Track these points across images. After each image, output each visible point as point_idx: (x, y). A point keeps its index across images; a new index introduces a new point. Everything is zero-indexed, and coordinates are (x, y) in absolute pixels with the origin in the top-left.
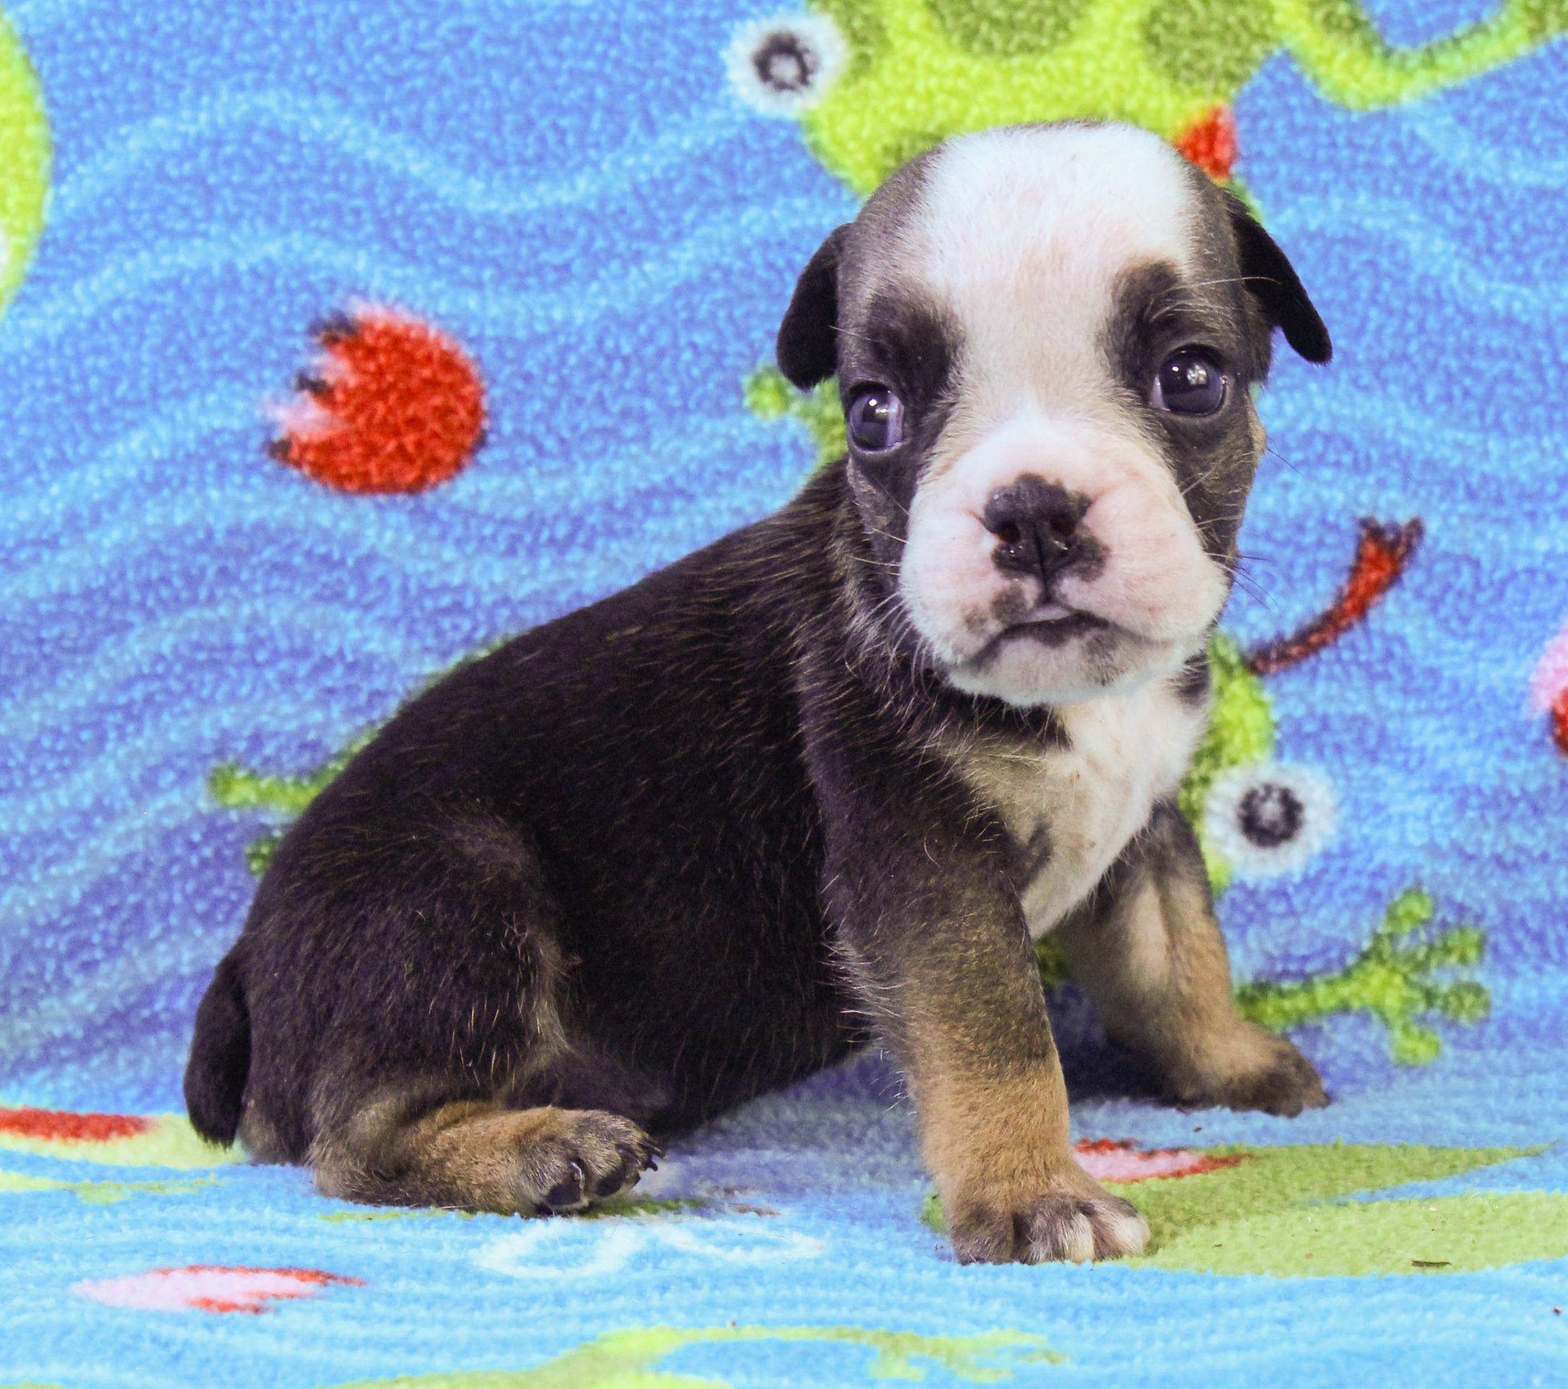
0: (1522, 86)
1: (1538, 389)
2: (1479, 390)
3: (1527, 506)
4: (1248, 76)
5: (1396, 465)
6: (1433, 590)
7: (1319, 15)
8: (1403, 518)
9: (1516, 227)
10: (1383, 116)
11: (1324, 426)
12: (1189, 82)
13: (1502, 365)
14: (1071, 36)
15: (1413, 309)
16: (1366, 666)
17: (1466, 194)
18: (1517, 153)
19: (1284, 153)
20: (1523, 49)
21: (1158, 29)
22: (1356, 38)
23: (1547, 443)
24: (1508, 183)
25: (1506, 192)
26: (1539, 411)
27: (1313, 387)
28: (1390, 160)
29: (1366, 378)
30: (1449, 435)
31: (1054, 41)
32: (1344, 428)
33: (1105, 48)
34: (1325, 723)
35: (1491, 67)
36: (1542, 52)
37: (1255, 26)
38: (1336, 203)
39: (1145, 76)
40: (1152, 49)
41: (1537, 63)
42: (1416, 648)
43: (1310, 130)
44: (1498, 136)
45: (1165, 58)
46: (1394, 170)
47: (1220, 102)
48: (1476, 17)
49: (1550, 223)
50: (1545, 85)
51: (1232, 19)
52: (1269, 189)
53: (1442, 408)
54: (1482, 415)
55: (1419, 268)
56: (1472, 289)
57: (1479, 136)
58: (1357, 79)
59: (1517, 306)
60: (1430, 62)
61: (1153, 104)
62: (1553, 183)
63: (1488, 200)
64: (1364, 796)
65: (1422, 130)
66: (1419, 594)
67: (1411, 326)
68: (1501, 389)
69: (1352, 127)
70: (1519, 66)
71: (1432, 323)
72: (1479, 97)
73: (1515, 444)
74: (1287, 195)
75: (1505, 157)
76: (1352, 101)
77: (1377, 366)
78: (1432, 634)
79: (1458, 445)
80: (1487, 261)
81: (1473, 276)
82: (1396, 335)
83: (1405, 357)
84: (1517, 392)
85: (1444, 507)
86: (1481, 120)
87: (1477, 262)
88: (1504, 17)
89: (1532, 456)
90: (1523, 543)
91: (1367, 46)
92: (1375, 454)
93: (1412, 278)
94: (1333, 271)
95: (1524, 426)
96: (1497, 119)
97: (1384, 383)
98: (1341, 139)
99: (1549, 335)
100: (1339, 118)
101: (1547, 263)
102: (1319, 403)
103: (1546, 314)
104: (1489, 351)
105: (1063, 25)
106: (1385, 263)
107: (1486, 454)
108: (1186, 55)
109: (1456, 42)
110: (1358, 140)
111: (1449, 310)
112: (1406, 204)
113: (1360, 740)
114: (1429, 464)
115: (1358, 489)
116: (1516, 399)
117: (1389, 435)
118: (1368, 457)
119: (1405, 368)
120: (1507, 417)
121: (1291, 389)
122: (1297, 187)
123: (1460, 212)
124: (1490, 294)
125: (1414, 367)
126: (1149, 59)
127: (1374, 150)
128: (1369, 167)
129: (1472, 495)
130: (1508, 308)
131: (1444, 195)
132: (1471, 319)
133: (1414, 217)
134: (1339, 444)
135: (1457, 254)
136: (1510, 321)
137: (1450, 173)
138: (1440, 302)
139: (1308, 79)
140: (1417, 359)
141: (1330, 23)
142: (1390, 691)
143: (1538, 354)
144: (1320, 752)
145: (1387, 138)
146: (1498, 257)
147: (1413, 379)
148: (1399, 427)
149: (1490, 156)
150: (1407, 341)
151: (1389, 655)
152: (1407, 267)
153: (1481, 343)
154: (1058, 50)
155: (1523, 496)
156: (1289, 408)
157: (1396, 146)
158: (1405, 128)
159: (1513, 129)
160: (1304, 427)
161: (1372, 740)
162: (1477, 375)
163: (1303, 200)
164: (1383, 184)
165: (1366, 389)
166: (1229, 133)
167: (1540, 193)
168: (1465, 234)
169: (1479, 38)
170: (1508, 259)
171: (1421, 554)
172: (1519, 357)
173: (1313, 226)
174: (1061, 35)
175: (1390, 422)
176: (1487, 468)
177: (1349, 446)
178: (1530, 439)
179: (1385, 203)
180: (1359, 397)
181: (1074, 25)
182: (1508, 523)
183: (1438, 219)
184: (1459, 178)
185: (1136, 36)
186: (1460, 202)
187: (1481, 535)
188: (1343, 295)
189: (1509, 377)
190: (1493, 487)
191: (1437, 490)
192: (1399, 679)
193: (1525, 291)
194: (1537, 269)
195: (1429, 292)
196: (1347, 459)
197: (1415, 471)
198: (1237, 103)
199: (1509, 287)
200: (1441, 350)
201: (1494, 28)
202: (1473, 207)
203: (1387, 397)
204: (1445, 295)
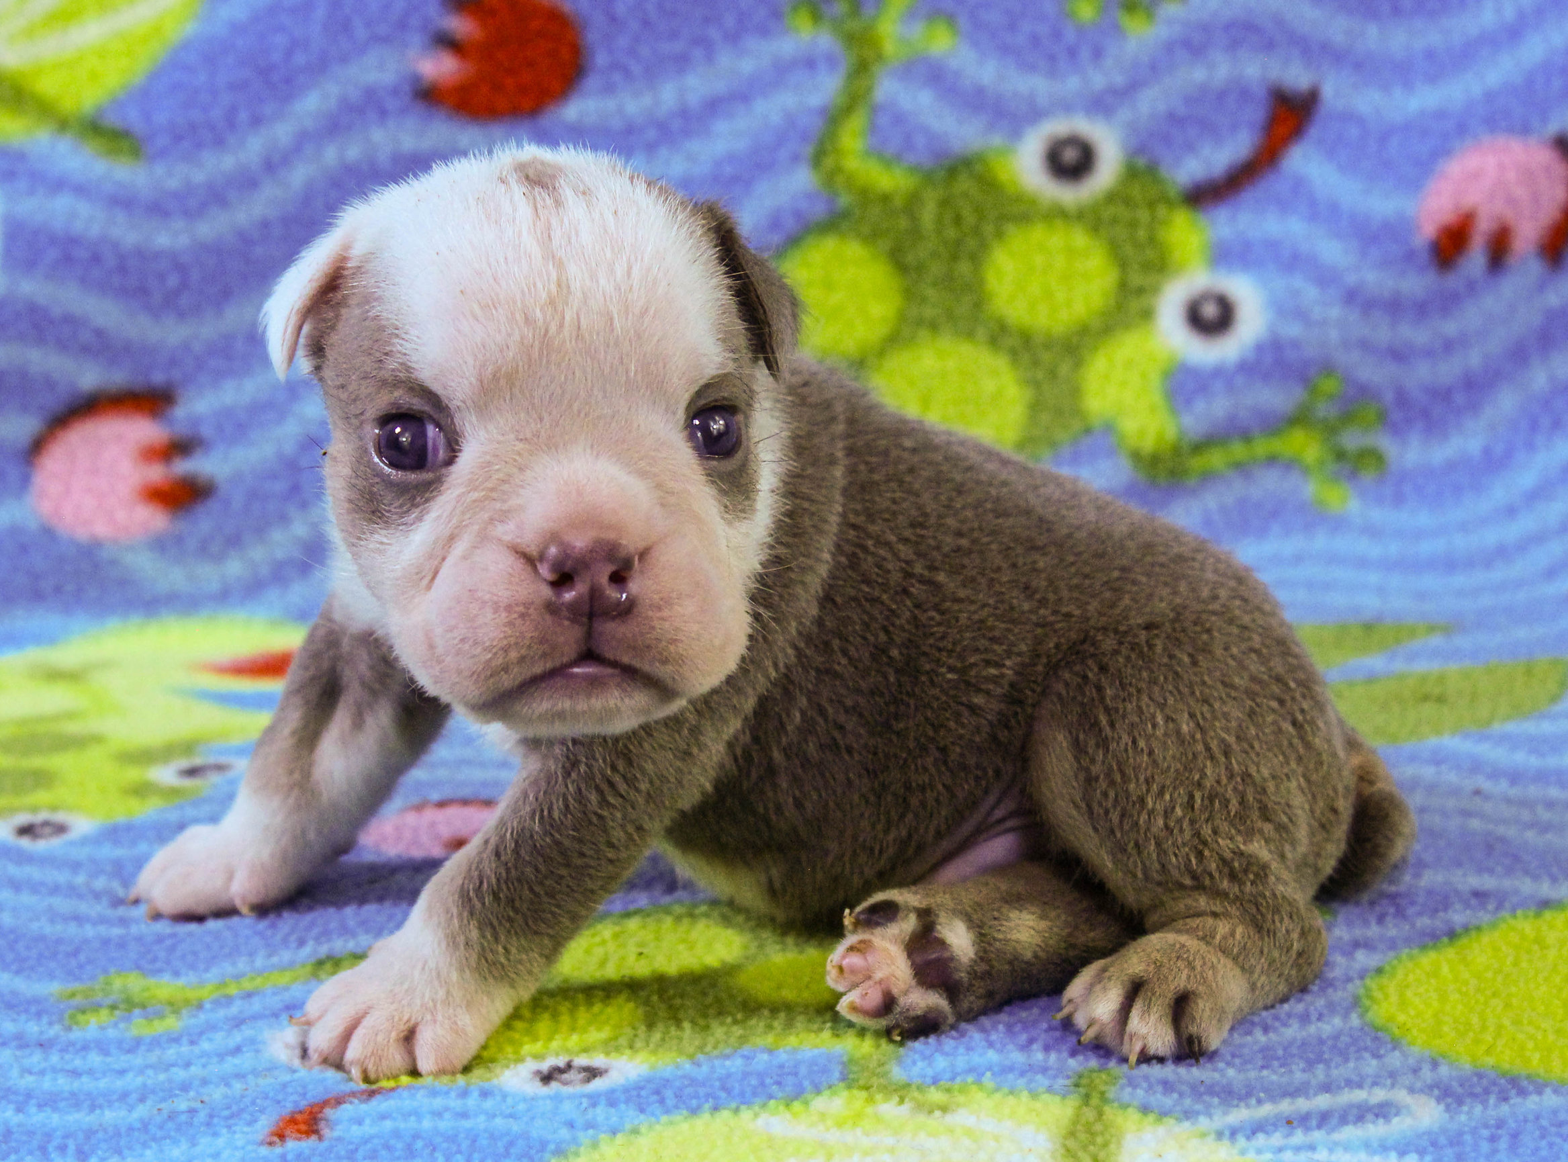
5: (1298, 46)
11: (1243, 16)
16: (1278, 201)
32: (1258, 20)
34: (1248, 245)
42: (1320, 185)
64: (1286, 301)
66: (1319, 144)
73: (1389, 28)
78: (1333, 175)
85: (1335, 78)
90: (1397, 101)
92: (1279, 36)
113: (1277, 256)
114: (1324, 45)
117: (1292, 23)
129: (1357, 67)
142: (1300, 220)
144: (1246, 266)
151: (1296, 192)
160: (1225, 17)
161: (1286, 257)
175: (1291, 13)
176: (1368, 47)
178: (1401, 22)
187: (1364, 98)
192: (1306, 209)
197: (1313, 52)
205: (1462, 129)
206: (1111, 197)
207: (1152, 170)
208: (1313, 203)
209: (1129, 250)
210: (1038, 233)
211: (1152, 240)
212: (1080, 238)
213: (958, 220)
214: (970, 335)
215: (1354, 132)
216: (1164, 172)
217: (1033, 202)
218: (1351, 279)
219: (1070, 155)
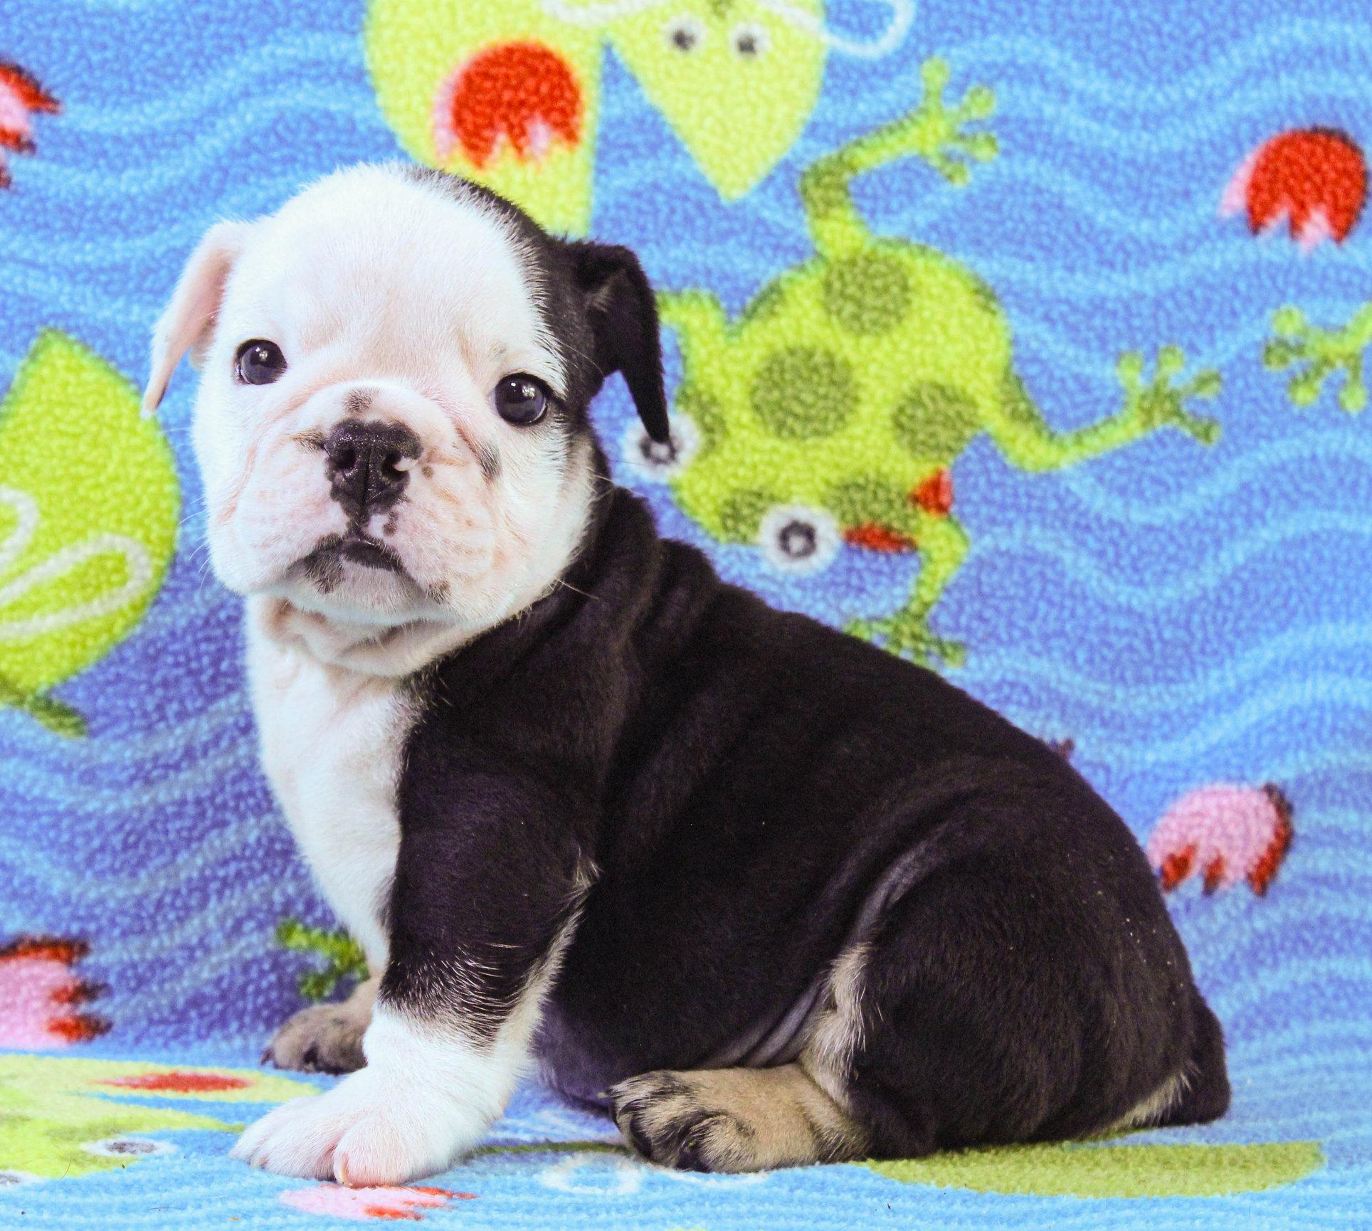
0: (1137, 458)
1: (1146, 655)
2: (1110, 655)
3: (1141, 732)
4: (962, 450)
5: (1057, 704)
7: (1008, 410)
8: (1060, 738)
9: (1134, 550)
10: (1048, 477)
11: (1010, 677)
12: (923, 453)
13: (1125, 641)
14: (846, 425)
15: (1068, 603)
17: (1102, 528)
18: (1135, 502)
19: (987, 501)
20: (1139, 434)
21: (904, 420)
22: (1032, 425)
23: (1154, 690)
24: (1128, 520)
25: (1127, 528)
26: (1148, 671)
27: (1002, 651)
28: (1053, 505)
29: (1038, 646)
30: (1092, 685)
31: (835, 428)
32: (1024, 680)
33: (868, 432)
35: (1118, 446)
36: (1151, 436)
37: (966, 417)
38: (1018, 531)
39: (895, 450)
40: (899, 432)
41: (1147, 444)
43: (1000, 485)
44: (1122, 491)
45: (907, 438)
46: (1055, 513)
47: (943, 467)
48: (1109, 413)
49: (1156, 548)
50: (1153, 458)
51: (951, 413)
52: (974, 522)
53: (1087, 668)
54: (1112, 672)
55: (1071, 574)
56: (1104, 589)
57: (1110, 492)
58: (1032, 451)
59: (1135, 602)
60: (1079, 441)
61: (899, 468)
62: (1157, 522)
63: (1116, 533)
65: (1074, 486)
67: (1066, 614)
68: (1125, 656)
69: (1027, 483)
70: (1137, 445)
71: (1080, 611)
72: (1111, 465)
73: (1133, 691)
74: (986, 527)
75: (1127, 505)
76: (1028, 466)
77: (1046, 638)
79: (1097, 692)
80: (1115, 572)
81: (1107, 582)
82: (1057, 619)
83: (1061, 634)
84: (1136, 658)
85: (1088, 731)
86: (1112, 480)
87: (1108, 572)
88: (1126, 413)
89: (1143, 700)
91: (1039, 432)
92: (1044, 697)
93: (1067, 582)
94: (1016, 576)
95: (1139, 679)
96: (1122, 480)
97: (1049, 650)
98: (1021, 491)
99: (1156, 621)
100: (1020, 477)
101: (1154, 574)
102: (1007, 662)
103: (1153, 606)
104: (1117, 630)
105: (841, 418)
106: (1050, 574)
107: (1113, 698)
108: (921, 436)
109: (1096, 429)
110: (1032, 490)
111: (1091, 603)
112: (1063, 534)
114: (1080, 705)
115: (1034, 719)
116: (1132, 662)
117: (1053, 684)
118: (1039, 700)
119: (1062, 642)
120: (1129, 675)
121: (988, 653)
122: (993, 521)
123: (1098, 540)
124: (1117, 593)
125: (1069, 641)
126: (897, 439)
127: (1044, 499)
128: (1041, 510)
129: (1104, 724)
130: (1129, 603)
131: (1088, 528)
132: (1105, 609)
133: (1068, 542)
134: (1019, 690)
135: (1097, 567)
136: (1129, 611)
137: (1092, 515)
138: (1085, 598)
139: (1000, 452)
140: (1071, 635)
141: (1015, 416)
143: (1148, 632)
145: (1050, 493)
146: (1122, 569)
147: (1068, 649)
148: (1060, 681)
149: (1118, 504)
150: (1063, 622)
152: (1063, 574)
153: (1112, 625)
154: (837, 434)
155: (1137, 724)
156: (987, 665)
157: (1057, 497)
158: (1063, 484)
159: (1132, 487)
160: (997, 678)
162: (1110, 646)
163: (997, 530)
164: (1048, 521)
165: (1038, 654)
166: (949, 484)
167: (1149, 528)
168: (1101, 554)
169: (1110, 427)
170: (1129, 571)
172: (1136, 635)
173: (1003, 547)
174: (840, 424)
175: (1053, 677)
176: (1115, 706)
177: (1026, 690)
178: (1143, 688)
179: (1050, 534)
180: (1033, 659)
181: (848, 417)
182: (1128, 743)
183: (1083, 544)
184: (1098, 518)
185: (889, 424)
186: (1098, 533)
187: (1110, 750)
188: (1022, 593)
189: (1130, 648)
190: (1118, 720)
191: (1083, 720)
193: (1140, 592)
194: (1148, 577)
195: (1077, 591)
196: (1025, 699)
197: (1069, 710)
198: (955, 467)
199: (1129, 589)
200: (1086, 629)
201: (1120, 421)
202: (1106, 536)
203: (1051, 660)
204: (1088, 593)
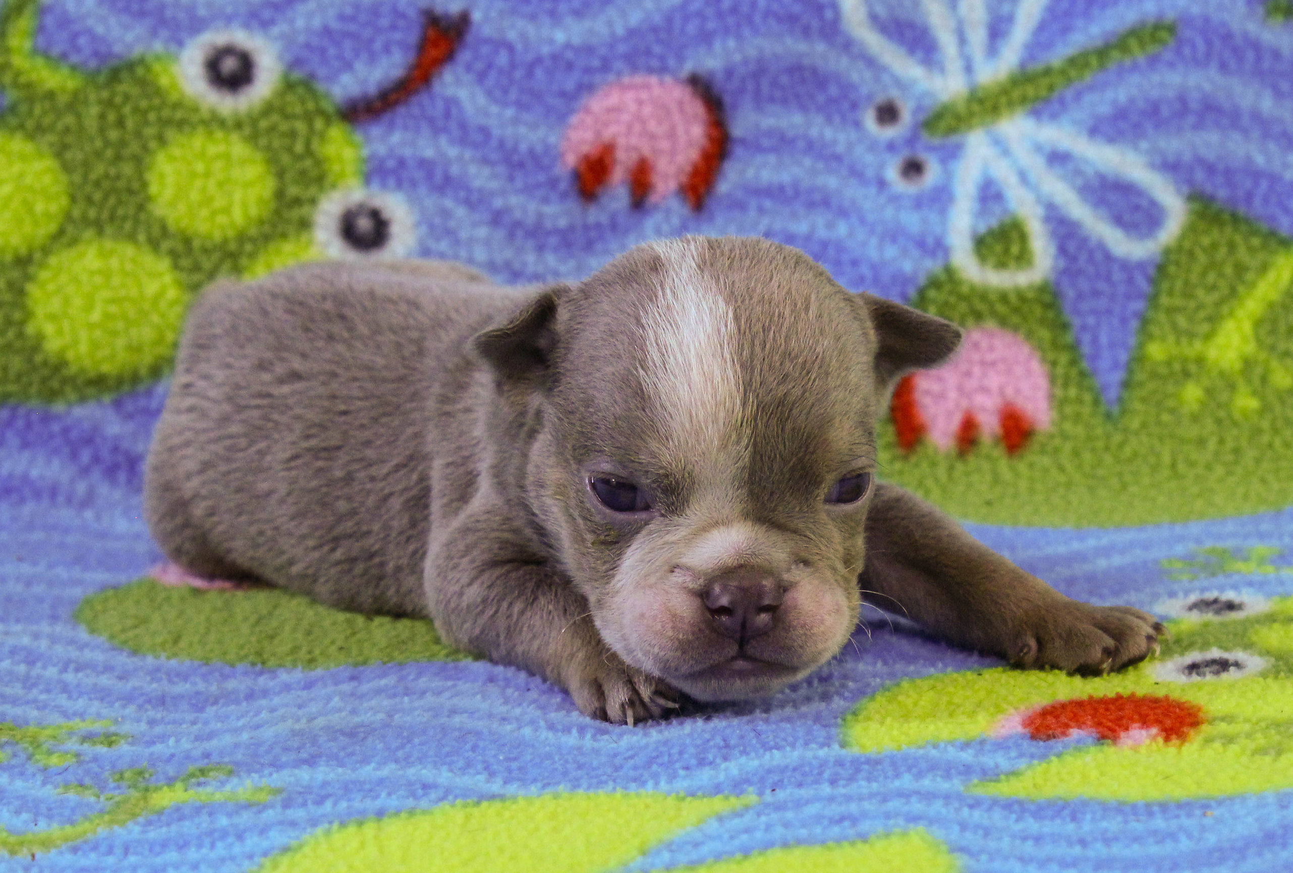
6: (479, 66)
16: (431, 121)
34: (402, 163)
42: (469, 108)
64: (437, 221)
66: (469, 68)
78: (482, 100)
90: (545, 32)
113: (430, 176)
142: (452, 142)
144: (399, 185)
151: (447, 115)
161: (438, 177)
171: (470, 38)
192: (456, 132)
205: (606, 67)
206: (268, 109)
207: (308, 83)
208: (463, 126)
209: (285, 159)
210: (198, 141)
211: (309, 152)
212: (238, 148)
213: (120, 123)
214: (131, 237)
215: (502, 59)
216: (320, 87)
217: (196, 110)
218: (498, 203)
219: (229, 65)
